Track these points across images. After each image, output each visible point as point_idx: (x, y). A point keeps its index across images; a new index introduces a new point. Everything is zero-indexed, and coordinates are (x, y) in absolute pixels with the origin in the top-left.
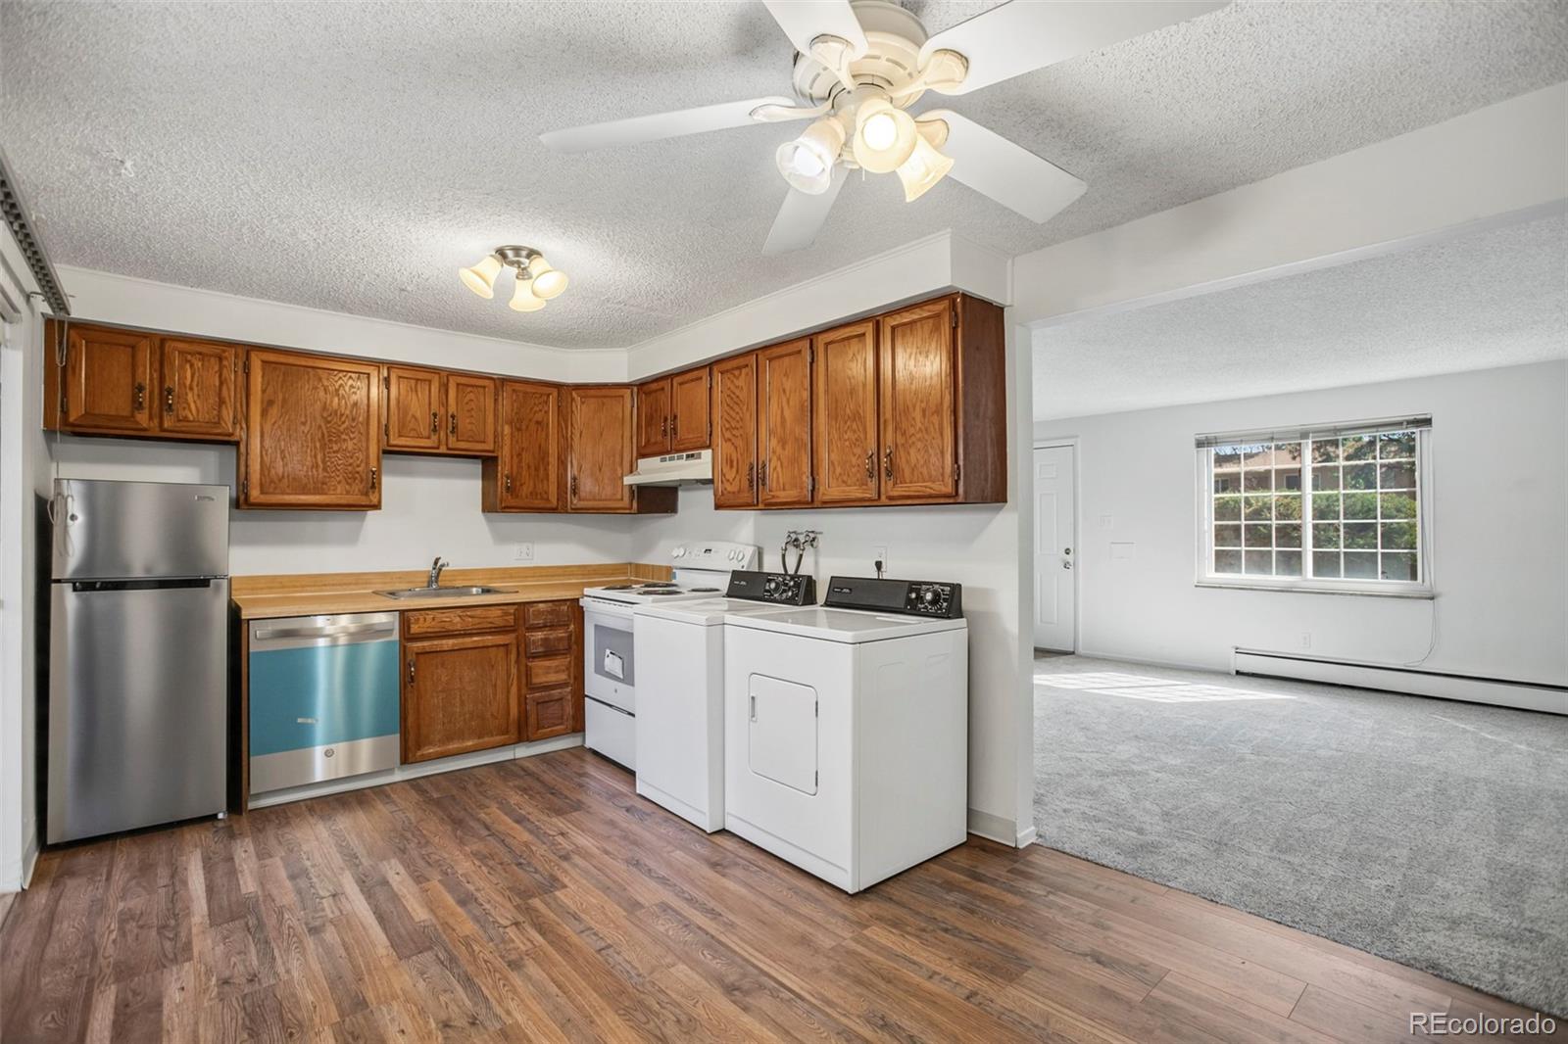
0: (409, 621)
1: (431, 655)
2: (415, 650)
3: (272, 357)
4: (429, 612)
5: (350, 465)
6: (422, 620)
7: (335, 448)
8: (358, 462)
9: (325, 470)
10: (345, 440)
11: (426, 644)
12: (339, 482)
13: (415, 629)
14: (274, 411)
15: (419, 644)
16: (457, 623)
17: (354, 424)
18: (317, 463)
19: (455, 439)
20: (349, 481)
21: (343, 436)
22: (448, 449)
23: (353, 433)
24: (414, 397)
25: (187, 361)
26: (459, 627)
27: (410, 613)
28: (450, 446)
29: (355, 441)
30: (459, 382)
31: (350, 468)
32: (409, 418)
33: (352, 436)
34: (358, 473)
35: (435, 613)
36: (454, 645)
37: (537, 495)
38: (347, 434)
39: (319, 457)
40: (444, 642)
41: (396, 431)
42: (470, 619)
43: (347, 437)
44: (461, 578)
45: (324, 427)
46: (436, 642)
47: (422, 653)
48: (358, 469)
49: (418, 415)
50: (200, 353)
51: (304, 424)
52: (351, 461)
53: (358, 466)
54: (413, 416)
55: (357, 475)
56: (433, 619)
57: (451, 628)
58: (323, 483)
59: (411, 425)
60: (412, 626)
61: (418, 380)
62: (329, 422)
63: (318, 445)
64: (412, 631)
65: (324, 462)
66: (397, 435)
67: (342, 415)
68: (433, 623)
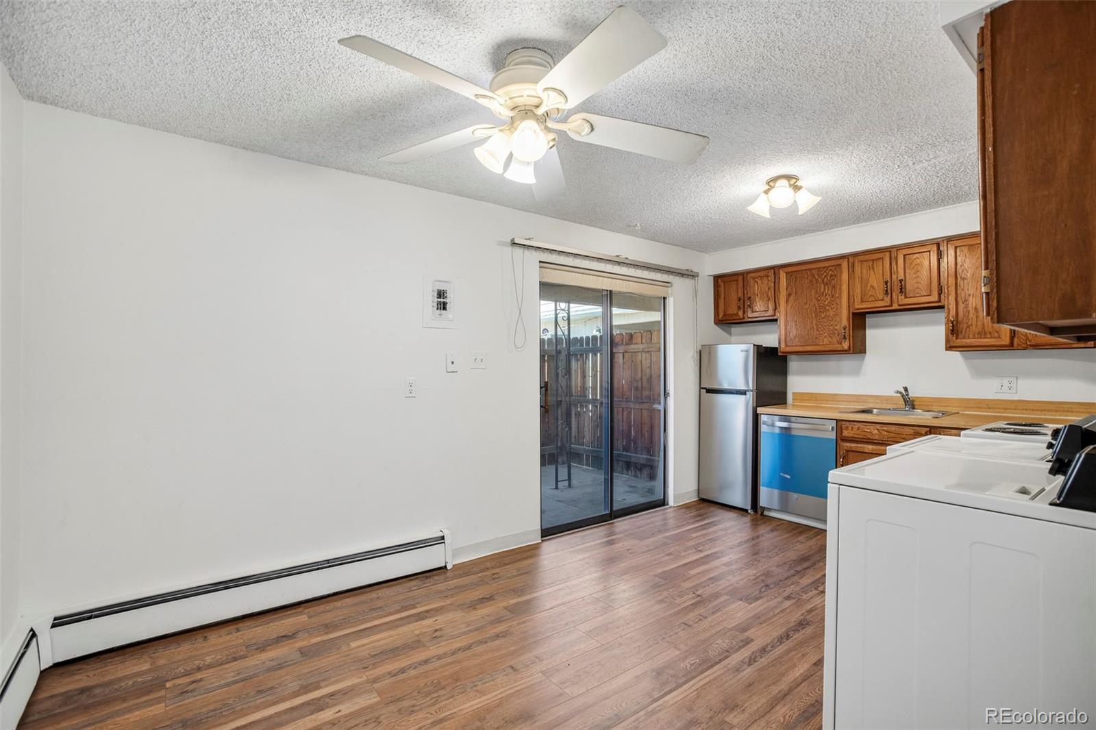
0: (841, 427)
1: (857, 453)
2: (846, 448)
3: (790, 269)
4: (855, 423)
5: (832, 325)
6: (850, 428)
7: (823, 316)
8: (836, 323)
9: (817, 330)
10: (828, 310)
11: (853, 445)
12: (825, 337)
13: (846, 433)
14: (792, 298)
15: (848, 444)
16: (876, 434)
17: (833, 299)
18: (813, 327)
19: (903, 297)
20: (831, 335)
21: (827, 308)
22: (899, 305)
23: (833, 305)
24: (872, 272)
25: (756, 282)
26: (877, 437)
27: (844, 423)
28: (900, 303)
29: (834, 310)
30: (905, 253)
31: (831, 328)
32: (868, 288)
33: (832, 306)
34: (836, 330)
35: (859, 424)
36: (873, 450)
37: (986, 334)
38: (830, 306)
39: (814, 322)
40: (866, 446)
41: (859, 299)
42: (886, 433)
43: (830, 308)
44: (938, 404)
45: (817, 305)
46: (860, 445)
47: (849, 451)
48: (836, 327)
49: (875, 285)
50: (760, 276)
51: (806, 304)
52: (832, 323)
53: (836, 325)
54: (872, 286)
55: (836, 332)
56: (858, 429)
57: (871, 437)
58: (816, 338)
59: (870, 293)
60: (844, 431)
61: (873, 260)
62: (819, 301)
63: (813, 315)
64: (844, 434)
65: (817, 325)
66: (859, 301)
67: (826, 295)
68: (858, 432)
